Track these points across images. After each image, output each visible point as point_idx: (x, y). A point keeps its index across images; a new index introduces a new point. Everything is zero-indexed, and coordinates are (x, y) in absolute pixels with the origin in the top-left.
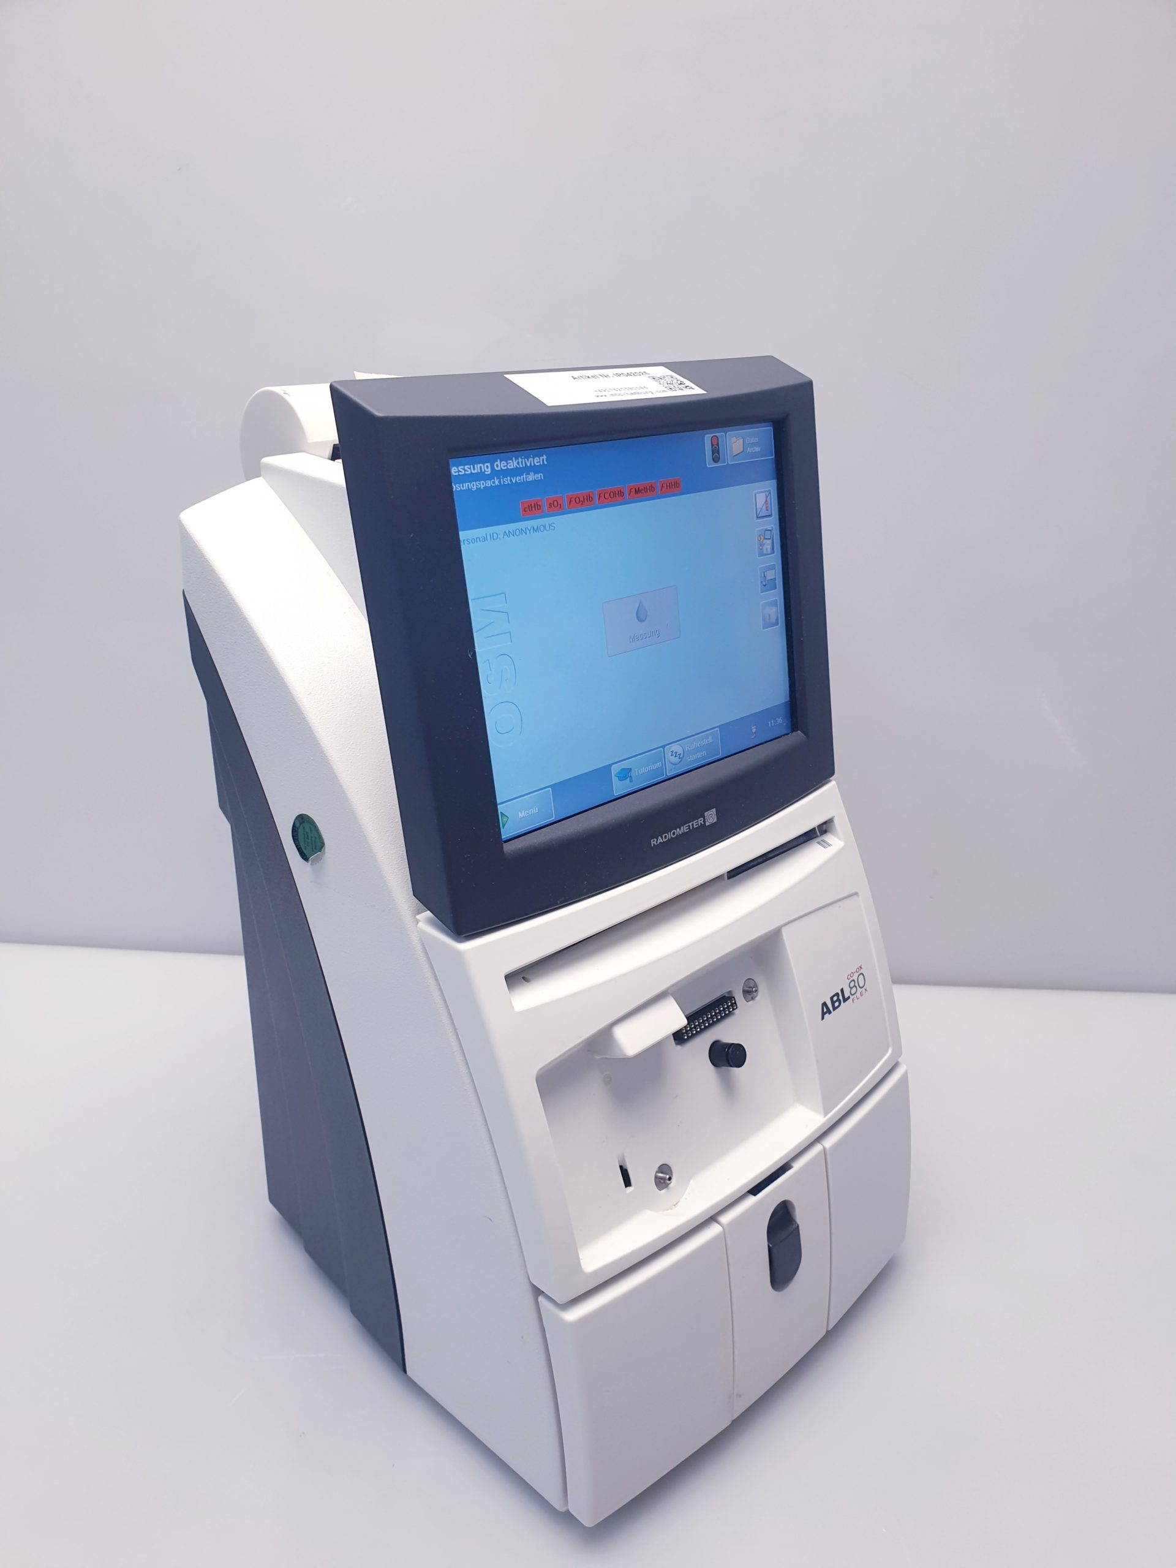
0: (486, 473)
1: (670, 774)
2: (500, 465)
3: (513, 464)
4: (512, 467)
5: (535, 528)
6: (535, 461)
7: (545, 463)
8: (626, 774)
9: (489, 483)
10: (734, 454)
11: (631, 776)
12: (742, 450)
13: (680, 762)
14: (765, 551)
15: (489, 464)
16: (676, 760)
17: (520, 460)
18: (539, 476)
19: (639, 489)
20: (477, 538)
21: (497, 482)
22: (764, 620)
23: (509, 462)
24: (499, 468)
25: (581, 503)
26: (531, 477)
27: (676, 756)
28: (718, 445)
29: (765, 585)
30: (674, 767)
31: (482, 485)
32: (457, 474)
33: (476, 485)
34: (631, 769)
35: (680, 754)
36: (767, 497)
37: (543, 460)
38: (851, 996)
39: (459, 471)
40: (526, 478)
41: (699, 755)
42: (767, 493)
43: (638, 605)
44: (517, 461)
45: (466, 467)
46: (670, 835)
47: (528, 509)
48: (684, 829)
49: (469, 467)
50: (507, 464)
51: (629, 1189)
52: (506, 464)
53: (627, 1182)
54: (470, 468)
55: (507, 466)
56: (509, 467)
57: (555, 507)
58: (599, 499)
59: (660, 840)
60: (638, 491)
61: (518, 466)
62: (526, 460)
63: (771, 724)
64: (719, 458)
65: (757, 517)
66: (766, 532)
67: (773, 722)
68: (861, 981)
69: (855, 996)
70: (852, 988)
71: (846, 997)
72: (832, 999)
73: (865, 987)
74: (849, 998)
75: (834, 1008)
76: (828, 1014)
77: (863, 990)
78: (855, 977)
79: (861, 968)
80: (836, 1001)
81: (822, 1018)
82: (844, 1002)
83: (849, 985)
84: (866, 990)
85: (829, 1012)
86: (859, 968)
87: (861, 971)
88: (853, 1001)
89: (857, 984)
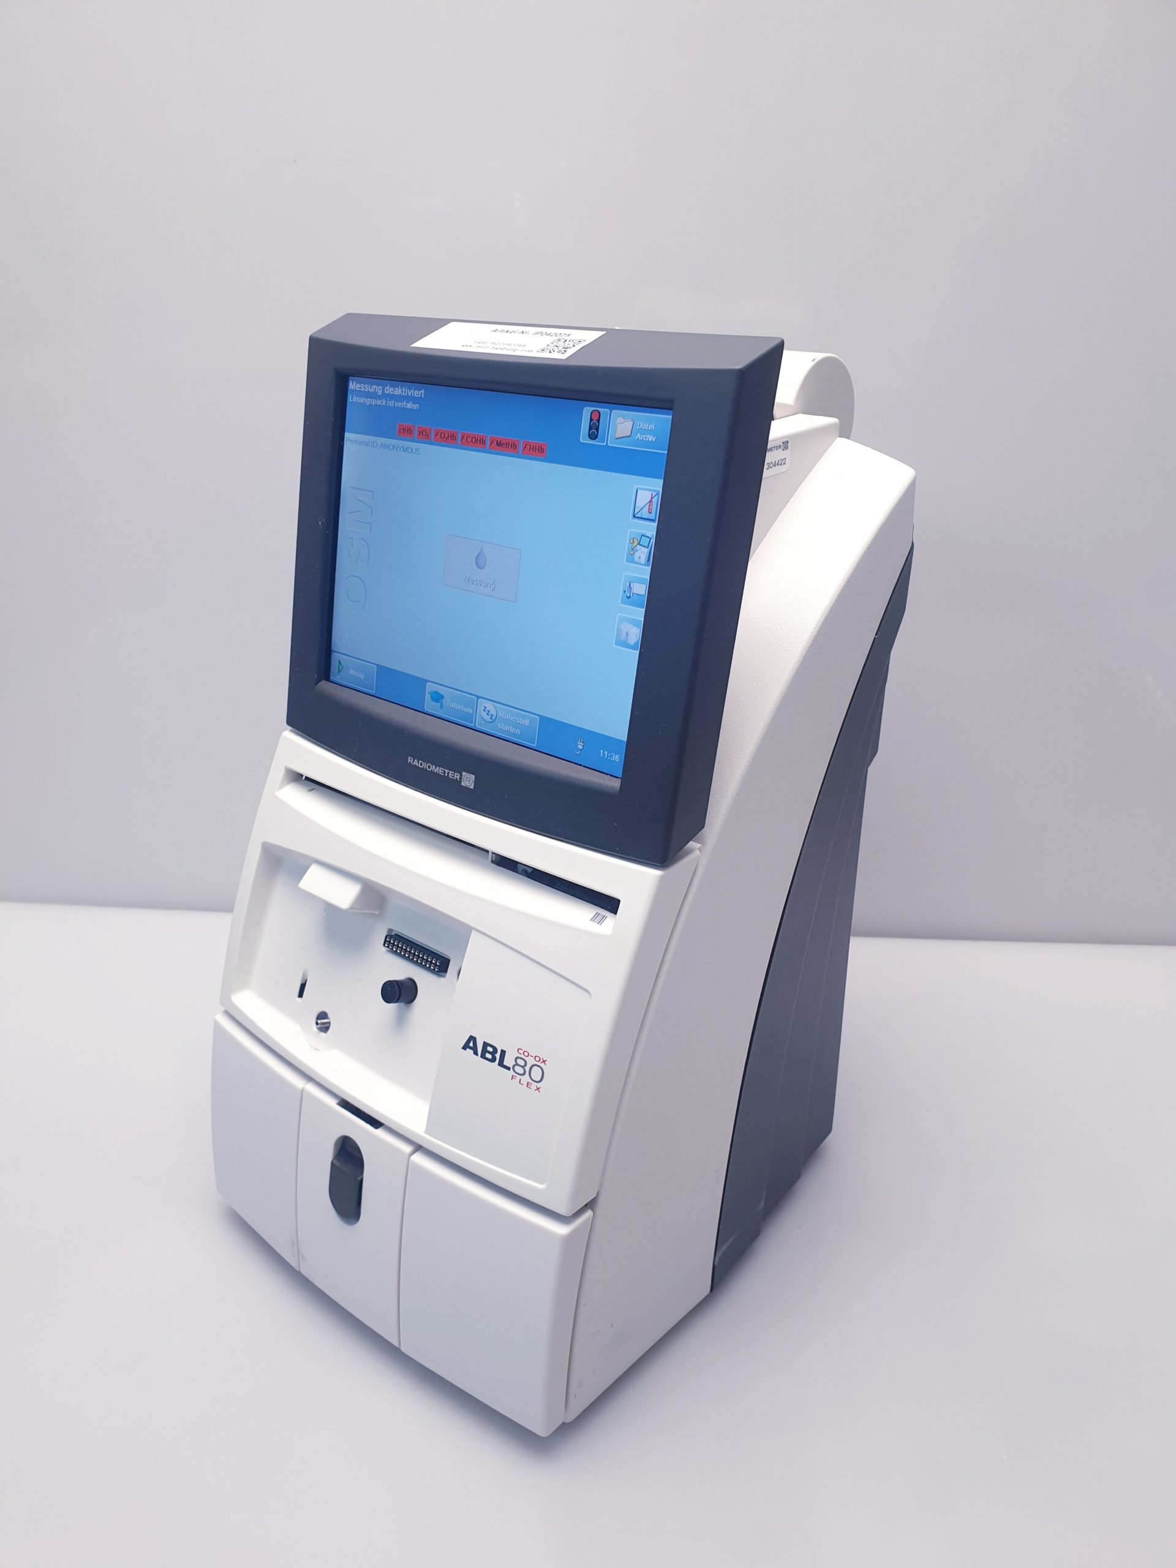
0: (378, 393)
1: (478, 727)
2: (389, 390)
3: (398, 391)
4: (397, 393)
5: (405, 449)
6: (415, 393)
7: (423, 396)
8: (438, 697)
9: (379, 402)
10: (617, 437)
11: (442, 703)
12: (629, 434)
13: (490, 722)
14: (636, 559)
15: (381, 387)
16: (488, 718)
17: (404, 389)
18: (416, 406)
21: (384, 403)
22: (618, 635)
23: (395, 388)
24: (388, 392)
25: (444, 439)
26: (410, 405)
27: (487, 713)
28: (598, 421)
29: (628, 598)
30: (484, 723)
31: (374, 402)
32: (359, 389)
34: (443, 696)
35: (492, 715)
36: (652, 498)
37: (421, 393)
38: (511, 1069)
39: (361, 388)
40: (406, 405)
41: (512, 730)
42: (654, 494)
43: (478, 552)
44: (402, 390)
46: (425, 765)
47: (402, 431)
48: (439, 770)
49: (367, 386)
51: (299, 1000)
52: (393, 390)
53: (301, 995)
55: (393, 392)
56: (395, 393)
57: (424, 435)
58: (461, 441)
59: (416, 763)
60: (499, 444)
61: (402, 394)
62: (408, 390)
63: (604, 754)
64: (596, 437)
65: (634, 516)
66: (643, 537)
67: (606, 753)
68: (536, 1073)
69: (519, 1077)
70: (517, 1064)
71: (505, 1063)
72: (485, 1045)
73: (539, 1085)
74: (508, 1069)
75: (483, 1056)
76: (472, 1052)
77: (534, 1085)
78: (531, 1061)
79: (544, 1061)
80: (489, 1052)
81: (464, 1048)
82: (499, 1065)
83: (517, 1058)
84: (538, 1089)
85: (476, 1053)
86: (542, 1061)
87: (542, 1065)
88: (512, 1078)
89: (527, 1068)
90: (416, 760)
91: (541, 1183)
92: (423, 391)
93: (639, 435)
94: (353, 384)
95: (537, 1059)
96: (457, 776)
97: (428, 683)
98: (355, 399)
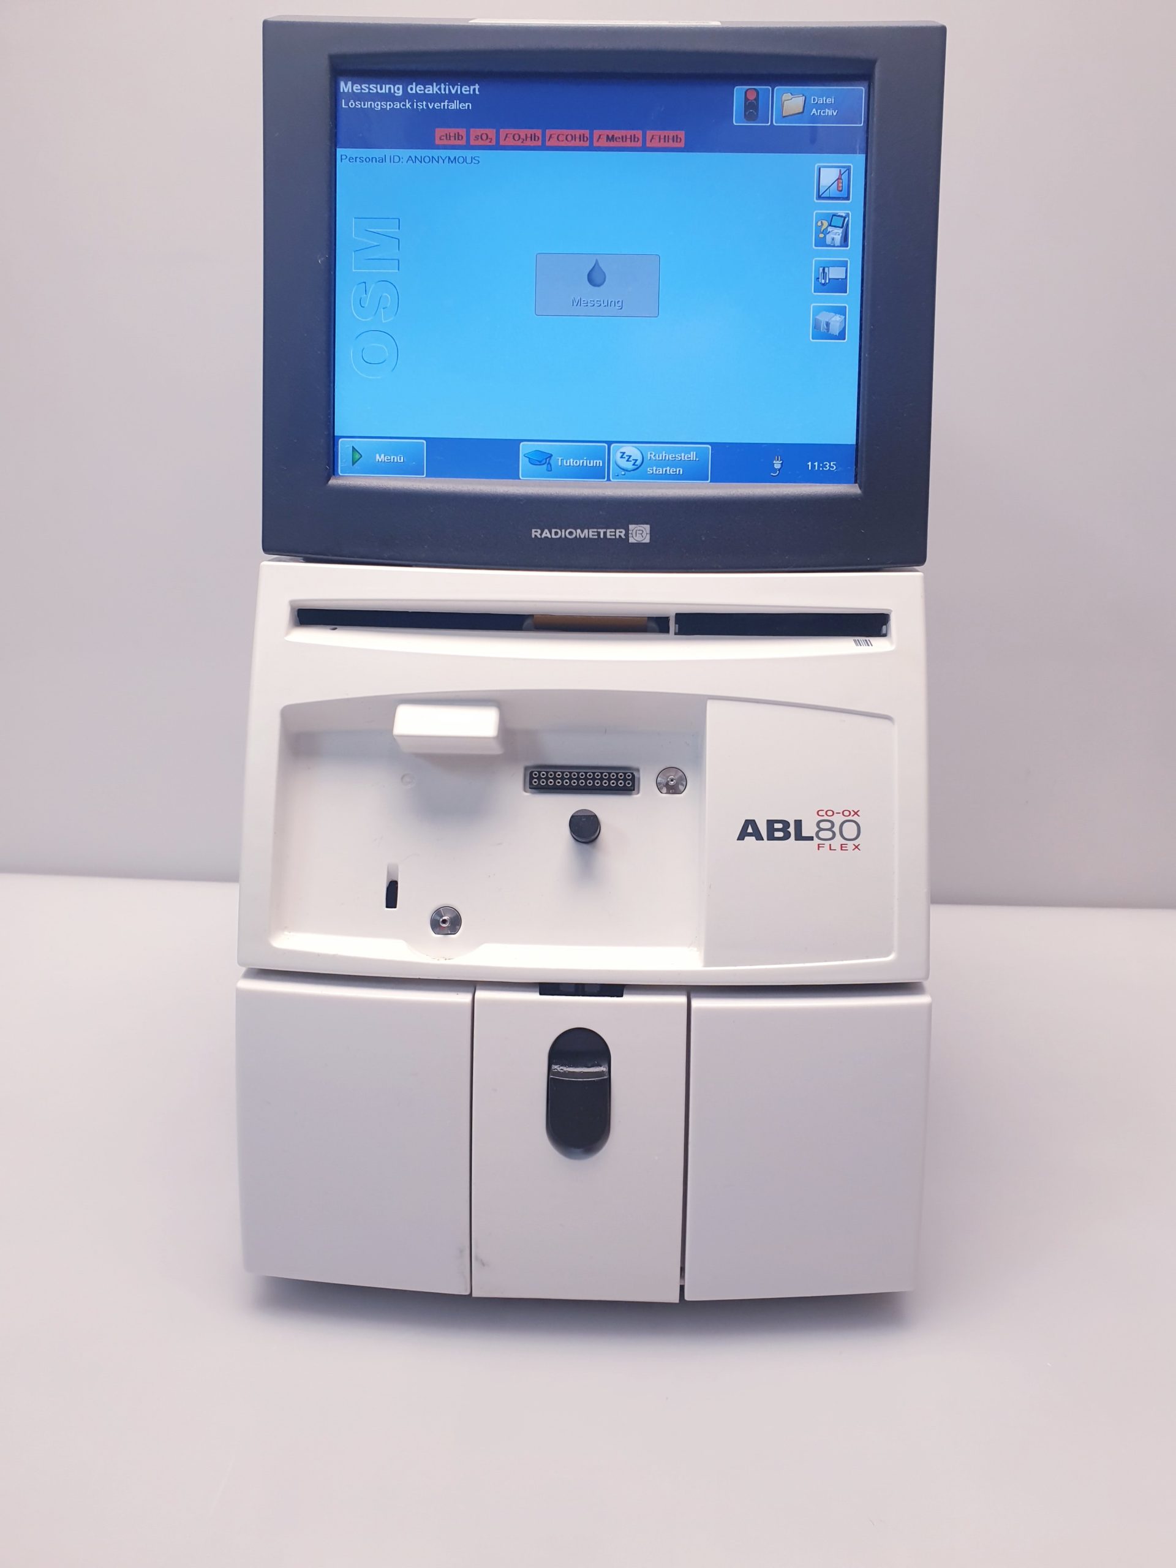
0: (396, 94)
1: (614, 480)
2: (415, 88)
3: (432, 89)
4: (431, 92)
5: (452, 159)
6: (463, 89)
7: (477, 92)
8: (541, 460)
9: (398, 105)
10: (784, 115)
11: (549, 463)
12: (801, 110)
13: (634, 470)
14: (829, 241)
15: (401, 87)
17: (443, 86)
18: (466, 106)
19: (613, 136)
20: (372, 158)
21: (408, 105)
22: (816, 326)
23: (427, 86)
24: (414, 92)
25: (521, 140)
26: (454, 106)
27: (628, 461)
28: (757, 99)
29: (822, 287)
30: (623, 473)
31: (388, 106)
32: (359, 91)
33: (381, 105)
34: (551, 455)
35: (636, 460)
36: (841, 175)
37: (474, 90)
38: (815, 838)
39: (362, 89)
40: (448, 105)
41: (669, 471)
42: (843, 170)
43: (592, 266)
44: (438, 87)
45: (371, 86)
46: (563, 533)
47: (445, 138)
48: (588, 533)
49: (375, 86)
50: (425, 88)
51: (392, 910)
52: (423, 88)
53: (393, 902)
54: (376, 88)
55: (424, 91)
56: (427, 92)
57: (484, 140)
58: (549, 140)
59: (546, 533)
60: (611, 138)
61: (439, 92)
62: (451, 87)
63: (813, 466)
64: (757, 116)
65: (819, 197)
66: (834, 217)
67: (816, 464)
68: (850, 830)
69: (827, 843)
70: (822, 829)
71: (804, 834)
72: (770, 823)
73: (856, 842)
74: (811, 839)
75: (771, 837)
76: (754, 838)
77: (850, 844)
78: (838, 820)
79: (856, 813)
80: (778, 830)
81: (741, 837)
82: (797, 839)
83: (818, 824)
84: (856, 847)
85: (759, 837)
86: (852, 813)
87: (855, 818)
88: (819, 847)
89: (836, 829)
90: (546, 531)
91: (888, 955)
92: (477, 87)
93: (814, 110)
94: (346, 85)
95: (846, 813)
96: (620, 533)
97: (521, 444)
98: (352, 104)
